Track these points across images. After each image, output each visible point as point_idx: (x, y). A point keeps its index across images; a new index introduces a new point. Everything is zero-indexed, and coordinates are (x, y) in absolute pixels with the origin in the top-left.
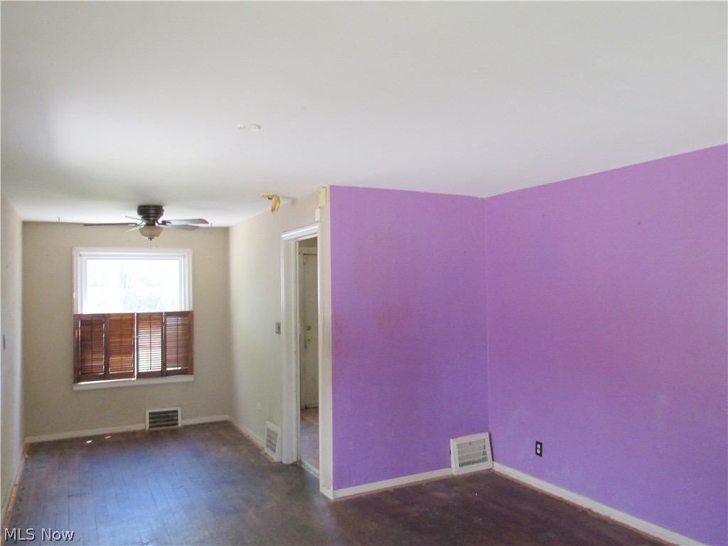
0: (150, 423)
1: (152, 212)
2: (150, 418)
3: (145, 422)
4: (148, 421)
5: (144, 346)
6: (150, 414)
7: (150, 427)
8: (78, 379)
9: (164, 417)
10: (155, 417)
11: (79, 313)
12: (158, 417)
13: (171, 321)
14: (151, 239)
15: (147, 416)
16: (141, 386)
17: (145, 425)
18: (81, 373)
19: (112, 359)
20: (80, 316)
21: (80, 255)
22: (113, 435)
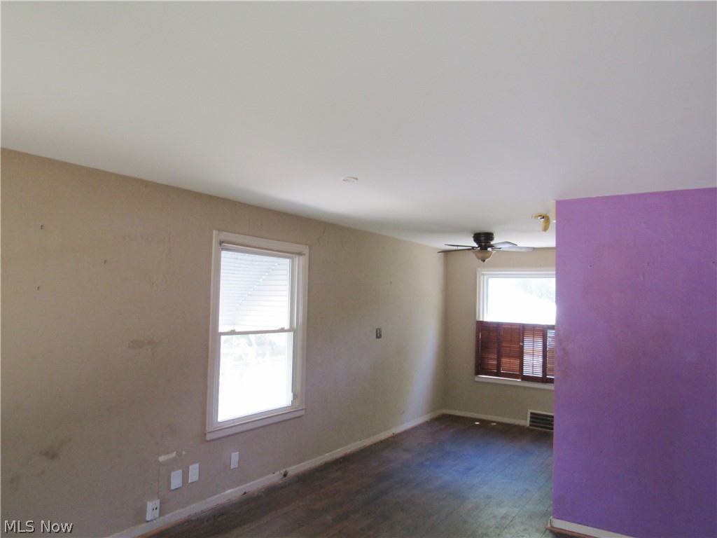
0: (531, 421)
1: (482, 238)
2: (531, 417)
3: (526, 420)
4: (529, 419)
5: (528, 353)
6: (532, 413)
7: (530, 425)
8: (478, 372)
9: (543, 419)
10: (535, 417)
11: (481, 320)
12: (536, 418)
13: (551, 333)
14: (484, 261)
15: (529, 415)
16: (525, 388)
17: (527, 423)
18: (481, 368)
19: (504, 360)
20: (482, 323)
21: (483, 275)
22: (499, 423)
